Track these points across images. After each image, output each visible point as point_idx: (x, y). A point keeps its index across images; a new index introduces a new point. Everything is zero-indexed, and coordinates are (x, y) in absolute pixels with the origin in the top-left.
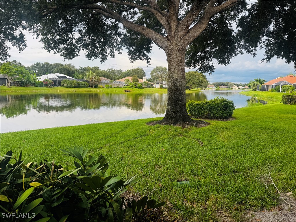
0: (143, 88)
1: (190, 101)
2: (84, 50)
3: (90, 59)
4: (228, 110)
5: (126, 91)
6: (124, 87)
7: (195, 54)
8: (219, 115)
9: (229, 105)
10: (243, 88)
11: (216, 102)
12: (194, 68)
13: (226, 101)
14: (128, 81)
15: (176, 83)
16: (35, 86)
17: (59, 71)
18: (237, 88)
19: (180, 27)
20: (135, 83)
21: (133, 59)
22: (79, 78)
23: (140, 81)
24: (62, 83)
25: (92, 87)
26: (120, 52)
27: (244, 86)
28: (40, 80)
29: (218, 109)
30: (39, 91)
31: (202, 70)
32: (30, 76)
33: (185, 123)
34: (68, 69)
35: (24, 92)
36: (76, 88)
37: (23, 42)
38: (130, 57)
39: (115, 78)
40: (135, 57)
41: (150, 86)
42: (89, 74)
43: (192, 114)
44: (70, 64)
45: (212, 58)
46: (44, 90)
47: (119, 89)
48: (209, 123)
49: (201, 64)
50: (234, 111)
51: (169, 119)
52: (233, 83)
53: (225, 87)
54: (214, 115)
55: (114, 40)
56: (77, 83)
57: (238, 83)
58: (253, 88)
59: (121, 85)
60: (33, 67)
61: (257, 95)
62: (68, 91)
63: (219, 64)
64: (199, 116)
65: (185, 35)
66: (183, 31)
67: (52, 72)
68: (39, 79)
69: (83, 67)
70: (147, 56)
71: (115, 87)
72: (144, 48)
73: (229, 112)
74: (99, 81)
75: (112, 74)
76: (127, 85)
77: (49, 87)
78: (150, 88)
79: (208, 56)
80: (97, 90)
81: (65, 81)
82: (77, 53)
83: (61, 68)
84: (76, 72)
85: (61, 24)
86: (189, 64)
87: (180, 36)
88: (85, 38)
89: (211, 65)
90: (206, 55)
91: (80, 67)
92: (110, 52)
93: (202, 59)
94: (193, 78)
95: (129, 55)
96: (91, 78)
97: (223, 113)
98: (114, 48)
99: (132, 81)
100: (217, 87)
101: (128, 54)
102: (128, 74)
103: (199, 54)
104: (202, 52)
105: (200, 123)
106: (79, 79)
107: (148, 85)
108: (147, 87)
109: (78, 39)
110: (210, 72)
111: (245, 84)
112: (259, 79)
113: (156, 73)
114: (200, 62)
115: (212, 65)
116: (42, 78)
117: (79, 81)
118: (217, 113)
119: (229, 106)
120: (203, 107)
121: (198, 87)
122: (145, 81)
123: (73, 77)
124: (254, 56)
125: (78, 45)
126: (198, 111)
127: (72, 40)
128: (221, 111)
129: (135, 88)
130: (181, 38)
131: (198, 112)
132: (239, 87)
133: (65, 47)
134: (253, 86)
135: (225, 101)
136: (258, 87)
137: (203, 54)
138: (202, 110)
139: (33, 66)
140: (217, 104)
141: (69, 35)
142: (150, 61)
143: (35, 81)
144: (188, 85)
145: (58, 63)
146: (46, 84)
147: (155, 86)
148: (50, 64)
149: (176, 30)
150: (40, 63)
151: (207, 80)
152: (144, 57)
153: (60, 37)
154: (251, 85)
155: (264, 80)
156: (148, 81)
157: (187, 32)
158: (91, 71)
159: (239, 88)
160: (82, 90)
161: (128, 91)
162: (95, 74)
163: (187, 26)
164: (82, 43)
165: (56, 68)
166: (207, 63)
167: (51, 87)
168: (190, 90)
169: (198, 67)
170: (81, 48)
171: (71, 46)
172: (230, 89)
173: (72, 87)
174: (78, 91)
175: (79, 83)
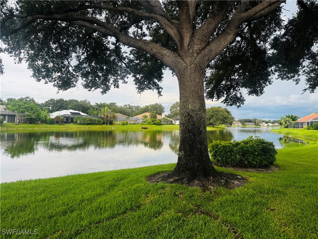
0: (162, 125)
1: (214, 142)
2: (83, 79)
3: (89, 90)
4: (268, 155)
5: (143, 128)
6: (141, 124)
7: (218, 82)
8: (257, 162)
9: (269, 148)
10: (272, 126)
11: (251, 144)
12: (218, 99)
13: (264, 143)
14: (146, 117)
15: (191, 116)
16: (45, 123)
17: (73, 108)
18: (266, 125)
19: (196, 37)
20: (153, 119)
21: (141, 89)
22: (94, 114)
23: (159, 117)
24: (75, 120)
25: (107, 124)
26: (125, 81)
27: (273, 123)
28: (52, 117)
29: (255, 154)
30: (49, 128)
31: (227, 102)
32: (40, 113)
33: (207, 178)
34: (83, 105)
35: (32, 130)
36: (89, 125)
38: (137, 86)
39: (132, 114)
40: (143, 86)
41: (169, 122)
42: (104, 110)
43: (218, 160)
44: (86, 101)
45: (240, 87)
46: (54, 127)
47: (136, 125)
48: (246, 180)
49: (226, 95)
50: (277, 157)
51: (182, 172)
52: (261, 120)
53: (252, 124)
54: (249, 162)
55: (119, 66)
56: (91, 120)
57: (267, 120)
58: (285, 125)
59: (138, 121)
60: (47, 104)
61: (291, 133)
62: (80, 128)
63: (249, 94)
64: (227, 163)
65: (203, 49)
66: (200, 43)
67: (66, 109)
68: (50, 116)
69: (99, 103)
70: (158, 85)
71: (131, 124)
72: (154, 75)
73: (269, 159)
74: (114, 117)
75: (129, 111)
76: (144, 122)
77: (61, 124)
78: (169, 124)
79: (235, 86)
80: (112, 127)
81: (78, 118)
82: (75, 83)
83: (75, 104)
84: (91, 108)
85: (56, 49)
86: (211, 96)
87: (196, 50)
88: (84, 66)
89: (239, 95)
90: (231, 84)
91: (96, 103)
92: (114, 81)
93: (228, 89)
94: (216, 114)
95: (136, 84)
96: (106, 114)
97: (261, 160)
98: (118, 77)
99: (150, 117)
100: (244, 124)
101: (134, 83)
102: (146, 110)
103: (224, 82)
104: (227, 80)
105: (231, 179)
106: (94, 116)
107: (167, 121)
108: (166, 123)
109: (75, 67)
110: (238, 104)
111: (275, 121)
112: (291, 116)
113: (176, 109)
114: (225, 93)
115: (241, 96)
116: (54, 115)
117: (93, 118)
118: (253, 160)
119: (269, 150)
120: (232, 151)
121: (222, 124)
122: (164, 117)
123: (87, 113)
124: (297, 83)
125: (75, 74)
126: (226, 156)
127: (68, 67)
128: (259, 157)
129: (153, 124)
130: (197, 53)
131: (227, 158)
132: (268, 124)
133: (59, 76)
134: (285, 123)
135: (262, 142)
136: (291, 124)
137: (229, 83)
138: (231, 155)
139: (47, 102)
140: (252, 147)
141: (65, 62)
142: (161, 91)
143: (46, 118)
144: (211, 121)
145: (73, 100)
146: (57, 121)
147: (175, 122)
148: (64, 100)
149: (190, 42)
150: (54, 99)
151: (232, 117)
152: (153, 86)
153: (54, 64)
154: (282, 121)
155: (297, 117)
156: (168, 117)
157: (207, 45)
158: (106, 107)
159: (268, 126)
160: (96, 127)
161: (145, 128)
162: (111, 111)
163: (206, 36)
164: (81, 72)
165: (70, 104)
166: (234, 93)
167: (63, 125)
168: (213, 126)
169: (223, 98)
170: (79, 77)
171: (67, 74)
172: (258, 126)
173: (85, 124)
174: (91, 128)
175: (93, 120)
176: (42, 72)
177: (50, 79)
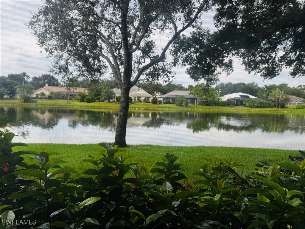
2: (287, 67)
16: (218, 105)
17: (242, 91)
22: (263, 97)
24: (244, 103)
25: (278, 107)
28: (223, 100)
30: (222, 110)
32: (215, 96)
34: (251, 88)
36: (259, 107)
37: (231, 67)
42: (275, 92)
44: (253, 83)
46: (227, 109)
56: (261, 103)
60: (217, 88)
62: (250, 111)
67: (235, 92)
69: (268, 85)
74: (287, 100)
75: (304, 92)
77: (232, 106)
80: (284, 111)
81: (248, 101)
82: (279, 72)
83: (243, 87)
84: (260, 91)
88: (290, 55)
91: (265, 85)
96: (277, 97)
109: (281, 57)
116: (225, 98)
117: (262, 101)
123: (256, 96)
125: (280, 63)
127: (274, 58)
133: (266, 67)
141: (272, 54)
143: (218, 101)
145: (241, 83)
146: (228, 103)
148: (233, 84)
150: (223, 83)
153: (261, 57)
158: (278, 89)
160: (266, 110)
162: (283, 93)
164: (286, 61)
165: (238, 87)
167: (233, 107)
170: (283, 66)
171: (272, 65)
173: (254, 106)
174: (261, 111)
175: (263, 103)
176: (252, 65)
177: (258, 70)
